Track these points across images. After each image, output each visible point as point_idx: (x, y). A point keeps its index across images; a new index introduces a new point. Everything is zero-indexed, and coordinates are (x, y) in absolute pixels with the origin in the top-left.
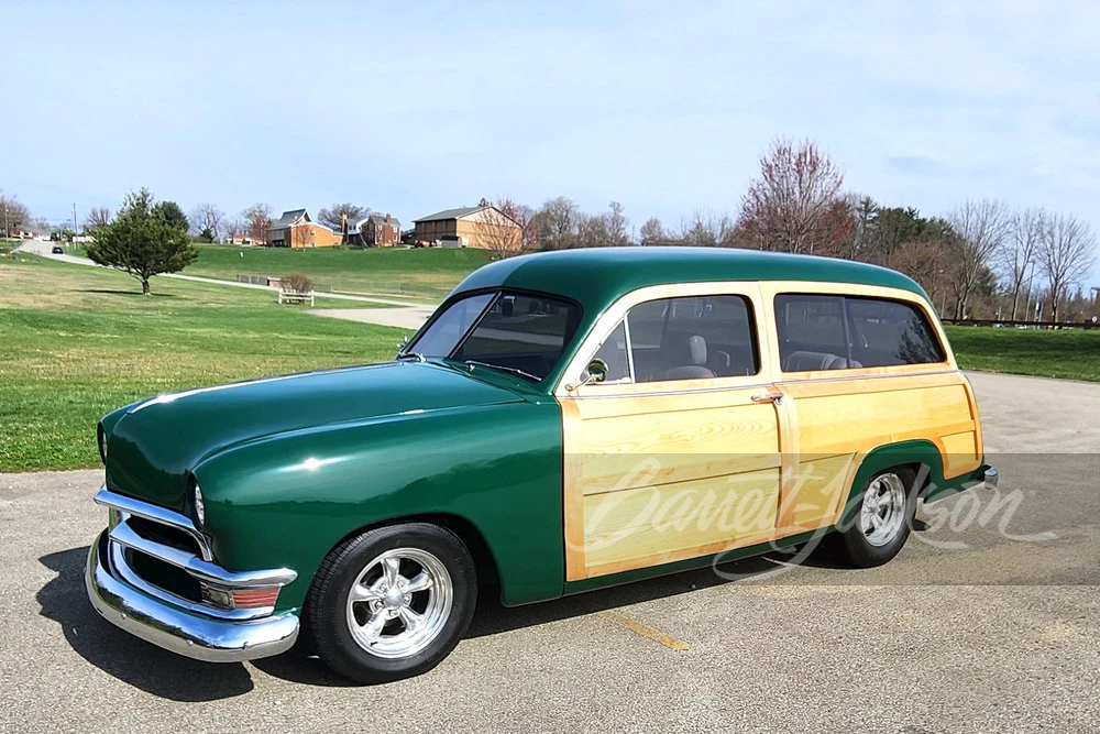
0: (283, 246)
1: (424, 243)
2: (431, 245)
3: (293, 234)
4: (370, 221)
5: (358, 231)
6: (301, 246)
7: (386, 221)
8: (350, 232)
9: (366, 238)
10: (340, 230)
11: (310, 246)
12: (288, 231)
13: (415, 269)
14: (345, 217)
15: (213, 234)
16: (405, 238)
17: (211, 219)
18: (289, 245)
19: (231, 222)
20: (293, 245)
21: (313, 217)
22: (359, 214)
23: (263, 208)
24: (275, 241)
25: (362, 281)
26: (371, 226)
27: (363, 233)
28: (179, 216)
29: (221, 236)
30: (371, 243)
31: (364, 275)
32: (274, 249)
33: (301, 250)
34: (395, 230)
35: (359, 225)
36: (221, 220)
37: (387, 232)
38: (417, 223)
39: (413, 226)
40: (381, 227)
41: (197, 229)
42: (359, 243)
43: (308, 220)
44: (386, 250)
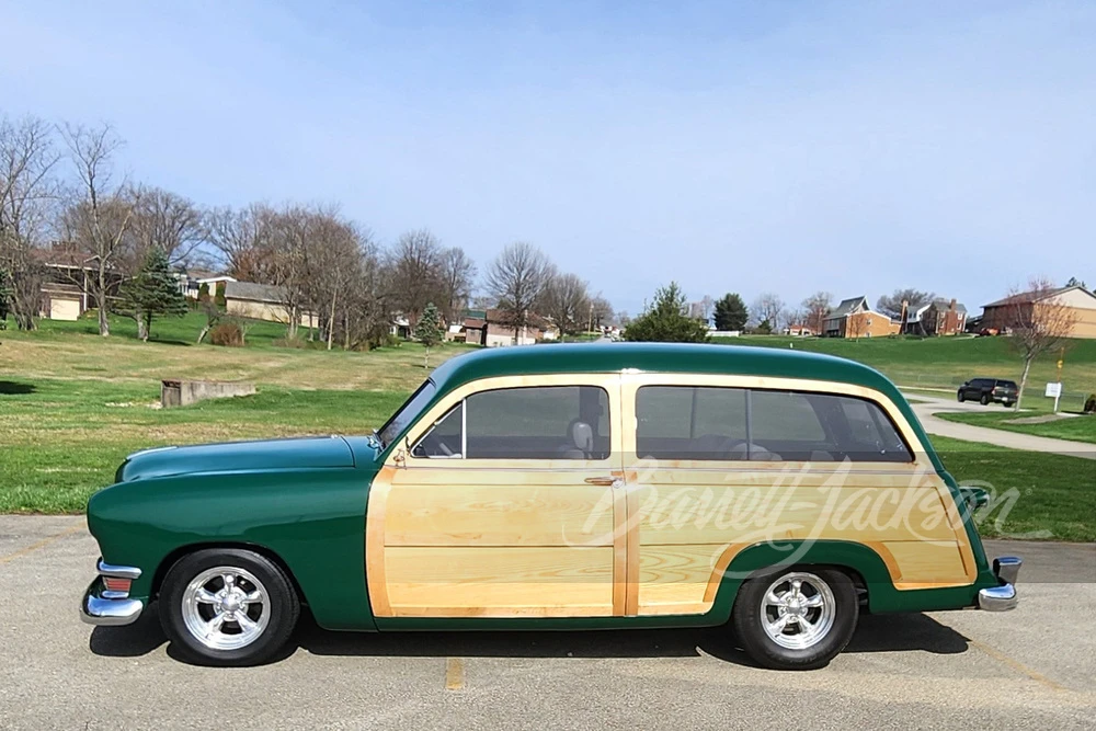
0: (837, 336)
1: (991, 331)
2: (999, 334)
3: (848, 324)
4: (933, 308)
5: (918, 319)
6: (854, 336)
7: (950, 307)
8: (909, 321)
9: (928, 326)
10: (898, 318)
11: (865, 336)
12: (843, 320)
13: (975, 361)
14: (906, 304)
15: (771, 324)
16: (971, 326)
17: (772, 310)
18: (843, 336)
19: (791, 312)
20: (847, 336)
21: (872, 305)
22: (922, 301)
23: (824, 297)
24: (829, 331)
25: (911, 373)
26: (933, 313)
27: (923, 321)
28: (741, 307)
29: (780, 326)
30: (931, 332)
31: (915, 368)
32: (827, 340)
33: (854, 341)
34: (960, 318)
35: (920, 312)
36: (782, 310)
37: (951, 320)
38: (987, 308)
39: (981, 312)
40: (944, 314)
41: (756, 320)
42: (918, 332)
43: (866, 308)
44: (948, 340)
